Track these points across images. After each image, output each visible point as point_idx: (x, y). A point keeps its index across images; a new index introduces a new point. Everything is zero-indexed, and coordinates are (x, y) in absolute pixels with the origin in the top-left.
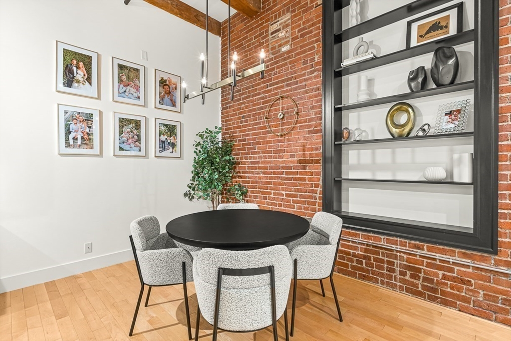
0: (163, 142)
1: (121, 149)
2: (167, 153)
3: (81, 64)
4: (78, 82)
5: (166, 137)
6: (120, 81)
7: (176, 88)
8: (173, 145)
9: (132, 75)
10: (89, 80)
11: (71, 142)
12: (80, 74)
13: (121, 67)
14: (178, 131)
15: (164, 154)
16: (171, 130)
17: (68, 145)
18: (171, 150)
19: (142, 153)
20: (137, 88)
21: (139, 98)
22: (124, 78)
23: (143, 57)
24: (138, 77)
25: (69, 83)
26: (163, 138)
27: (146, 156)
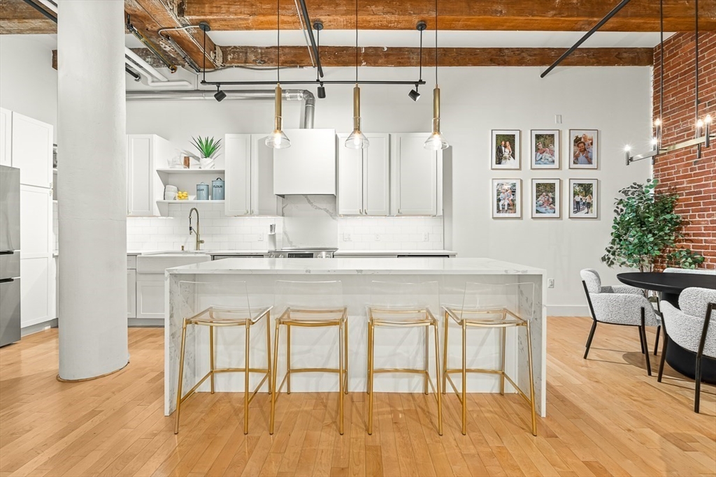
0: (578, 203)
1: (537, 211)
2: (581, 214)
3: (508, 143)
4: (505, 158)
5: (580, 197)
6: (537, 149)
7: (592, 144)
8: (589, 205)
9: (547, 142)
10: (513, 155)
11: (501, 209)
12: (506, 152)
13: (538, 137)
14: (594, 189)
15: (579, 215)
16: (586, 189)
17: (499, 211)
18: (586, 210)
19: (557, 215)
20: (552, 154)
21: (553, 162)
22: (541, 146)
23: (557, 122)
24: (553, 142)
25: (499, 160)
26: (578, 198)
27: (560, 218)
